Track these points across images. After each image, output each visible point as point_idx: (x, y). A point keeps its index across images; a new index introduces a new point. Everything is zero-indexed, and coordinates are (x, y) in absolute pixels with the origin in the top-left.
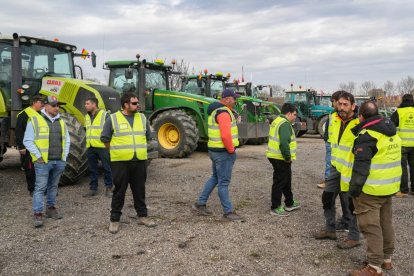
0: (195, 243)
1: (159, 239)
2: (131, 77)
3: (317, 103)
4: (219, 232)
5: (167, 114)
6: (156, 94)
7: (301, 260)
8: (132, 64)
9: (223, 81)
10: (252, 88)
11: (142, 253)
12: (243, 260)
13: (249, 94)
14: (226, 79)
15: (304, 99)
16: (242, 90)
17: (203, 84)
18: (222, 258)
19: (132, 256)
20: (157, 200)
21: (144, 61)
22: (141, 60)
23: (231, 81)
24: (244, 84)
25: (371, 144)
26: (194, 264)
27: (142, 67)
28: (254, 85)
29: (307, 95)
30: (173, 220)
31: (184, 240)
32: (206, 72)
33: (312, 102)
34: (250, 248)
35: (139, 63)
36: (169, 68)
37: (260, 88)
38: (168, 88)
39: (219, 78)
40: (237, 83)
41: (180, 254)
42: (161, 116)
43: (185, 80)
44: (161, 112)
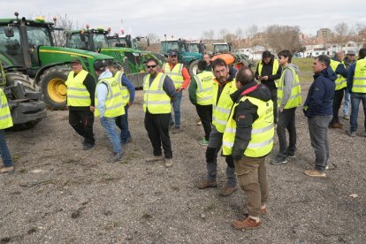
0: (88, 209)
1: (51, 210)
2: (13, 36)
3: (187, 50)
4: (111, 193)
5: (54, 70)
6: (41, 51)
7: (190, 215)
8: (11, 22)
9: (105, 34)
10: (131, 39)
11: (33, 230)
12: (136, 225)
13: (129, 46)
14: (107, 33)
15: (176, 47)
16: (123, 42)
17: (87, 39)
18: (116, 225)
19: (22, 237)
20: (49, 160)
21: (24, 19)
22: (20, 17)
23: (112, 34)
24: (124, 36)
25: (252, 111)
26: (87, 237)
27: (23, 25)
28: (133, 37)
29: (179, 43)
30: (65, 184)
31: (77, 207)
32: (88, 27)
33: (183, 50)
34: (142, 209)
35: (19, 21)
36: (51, 24)
37: (138, 39)
38: (52, 44)
39: (101, 32)
40: (117, 36)
41: (73, 227)
42: (48, 72)
43: (69, 35)
44: (48, 68)
